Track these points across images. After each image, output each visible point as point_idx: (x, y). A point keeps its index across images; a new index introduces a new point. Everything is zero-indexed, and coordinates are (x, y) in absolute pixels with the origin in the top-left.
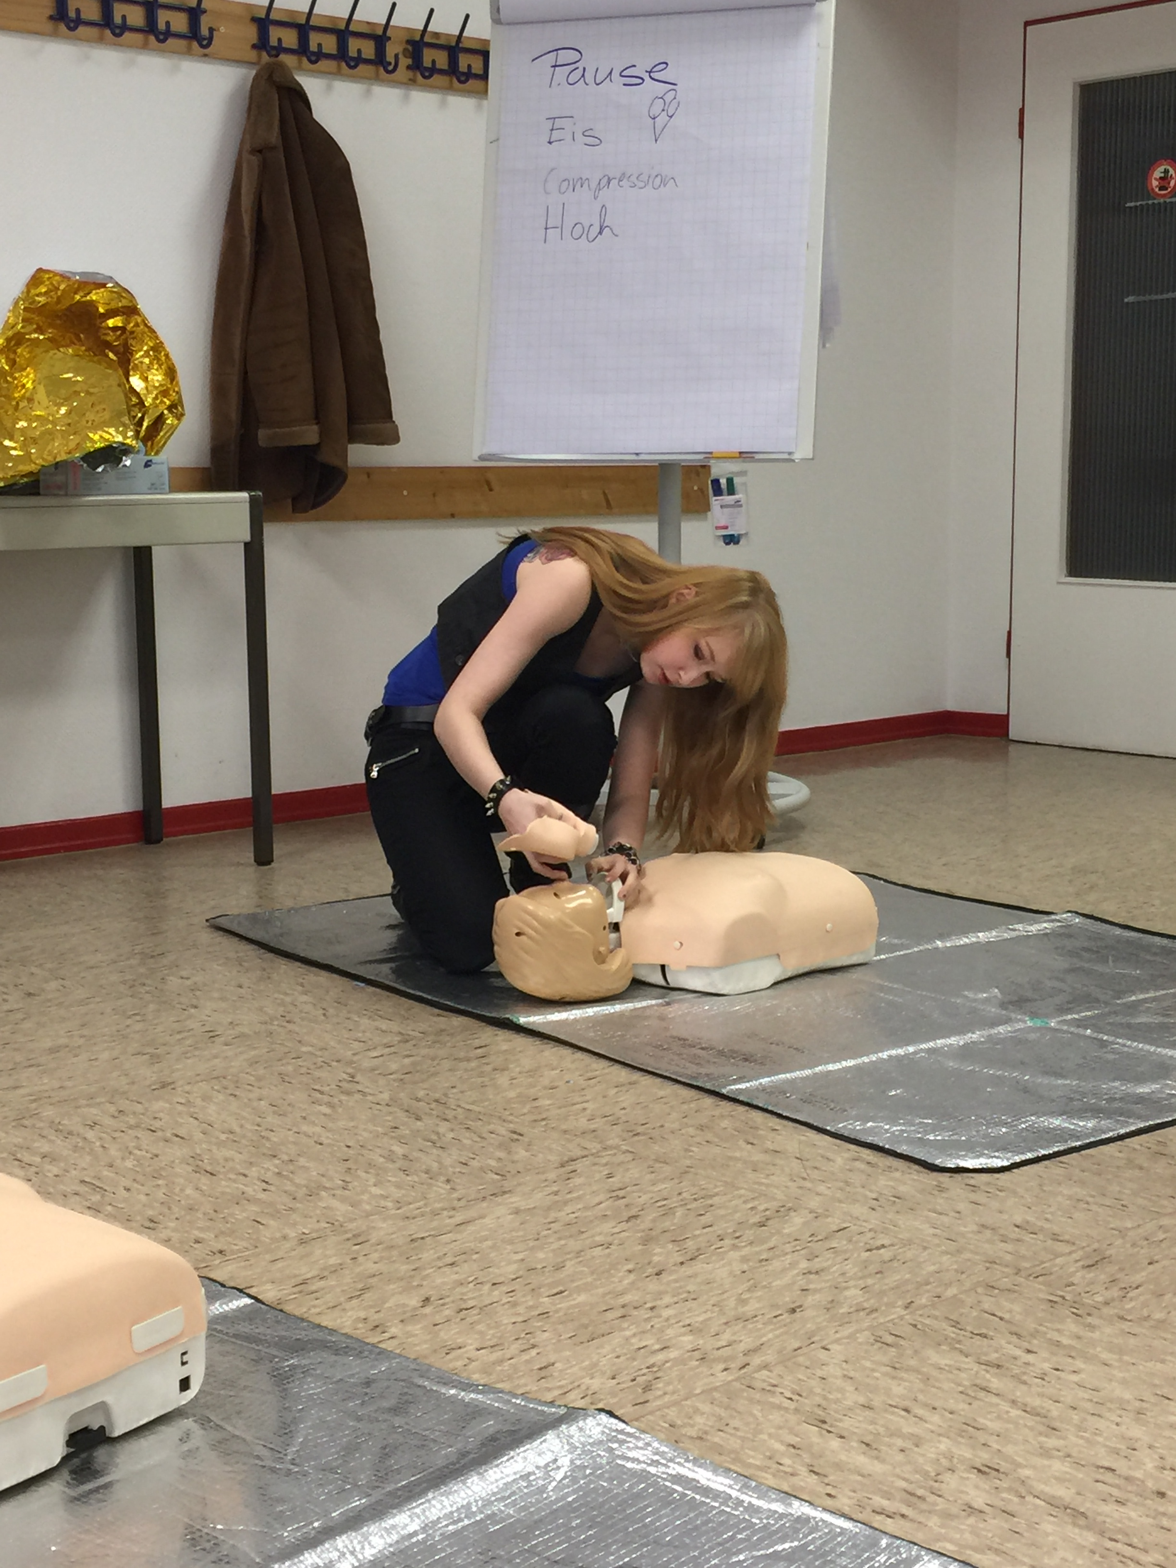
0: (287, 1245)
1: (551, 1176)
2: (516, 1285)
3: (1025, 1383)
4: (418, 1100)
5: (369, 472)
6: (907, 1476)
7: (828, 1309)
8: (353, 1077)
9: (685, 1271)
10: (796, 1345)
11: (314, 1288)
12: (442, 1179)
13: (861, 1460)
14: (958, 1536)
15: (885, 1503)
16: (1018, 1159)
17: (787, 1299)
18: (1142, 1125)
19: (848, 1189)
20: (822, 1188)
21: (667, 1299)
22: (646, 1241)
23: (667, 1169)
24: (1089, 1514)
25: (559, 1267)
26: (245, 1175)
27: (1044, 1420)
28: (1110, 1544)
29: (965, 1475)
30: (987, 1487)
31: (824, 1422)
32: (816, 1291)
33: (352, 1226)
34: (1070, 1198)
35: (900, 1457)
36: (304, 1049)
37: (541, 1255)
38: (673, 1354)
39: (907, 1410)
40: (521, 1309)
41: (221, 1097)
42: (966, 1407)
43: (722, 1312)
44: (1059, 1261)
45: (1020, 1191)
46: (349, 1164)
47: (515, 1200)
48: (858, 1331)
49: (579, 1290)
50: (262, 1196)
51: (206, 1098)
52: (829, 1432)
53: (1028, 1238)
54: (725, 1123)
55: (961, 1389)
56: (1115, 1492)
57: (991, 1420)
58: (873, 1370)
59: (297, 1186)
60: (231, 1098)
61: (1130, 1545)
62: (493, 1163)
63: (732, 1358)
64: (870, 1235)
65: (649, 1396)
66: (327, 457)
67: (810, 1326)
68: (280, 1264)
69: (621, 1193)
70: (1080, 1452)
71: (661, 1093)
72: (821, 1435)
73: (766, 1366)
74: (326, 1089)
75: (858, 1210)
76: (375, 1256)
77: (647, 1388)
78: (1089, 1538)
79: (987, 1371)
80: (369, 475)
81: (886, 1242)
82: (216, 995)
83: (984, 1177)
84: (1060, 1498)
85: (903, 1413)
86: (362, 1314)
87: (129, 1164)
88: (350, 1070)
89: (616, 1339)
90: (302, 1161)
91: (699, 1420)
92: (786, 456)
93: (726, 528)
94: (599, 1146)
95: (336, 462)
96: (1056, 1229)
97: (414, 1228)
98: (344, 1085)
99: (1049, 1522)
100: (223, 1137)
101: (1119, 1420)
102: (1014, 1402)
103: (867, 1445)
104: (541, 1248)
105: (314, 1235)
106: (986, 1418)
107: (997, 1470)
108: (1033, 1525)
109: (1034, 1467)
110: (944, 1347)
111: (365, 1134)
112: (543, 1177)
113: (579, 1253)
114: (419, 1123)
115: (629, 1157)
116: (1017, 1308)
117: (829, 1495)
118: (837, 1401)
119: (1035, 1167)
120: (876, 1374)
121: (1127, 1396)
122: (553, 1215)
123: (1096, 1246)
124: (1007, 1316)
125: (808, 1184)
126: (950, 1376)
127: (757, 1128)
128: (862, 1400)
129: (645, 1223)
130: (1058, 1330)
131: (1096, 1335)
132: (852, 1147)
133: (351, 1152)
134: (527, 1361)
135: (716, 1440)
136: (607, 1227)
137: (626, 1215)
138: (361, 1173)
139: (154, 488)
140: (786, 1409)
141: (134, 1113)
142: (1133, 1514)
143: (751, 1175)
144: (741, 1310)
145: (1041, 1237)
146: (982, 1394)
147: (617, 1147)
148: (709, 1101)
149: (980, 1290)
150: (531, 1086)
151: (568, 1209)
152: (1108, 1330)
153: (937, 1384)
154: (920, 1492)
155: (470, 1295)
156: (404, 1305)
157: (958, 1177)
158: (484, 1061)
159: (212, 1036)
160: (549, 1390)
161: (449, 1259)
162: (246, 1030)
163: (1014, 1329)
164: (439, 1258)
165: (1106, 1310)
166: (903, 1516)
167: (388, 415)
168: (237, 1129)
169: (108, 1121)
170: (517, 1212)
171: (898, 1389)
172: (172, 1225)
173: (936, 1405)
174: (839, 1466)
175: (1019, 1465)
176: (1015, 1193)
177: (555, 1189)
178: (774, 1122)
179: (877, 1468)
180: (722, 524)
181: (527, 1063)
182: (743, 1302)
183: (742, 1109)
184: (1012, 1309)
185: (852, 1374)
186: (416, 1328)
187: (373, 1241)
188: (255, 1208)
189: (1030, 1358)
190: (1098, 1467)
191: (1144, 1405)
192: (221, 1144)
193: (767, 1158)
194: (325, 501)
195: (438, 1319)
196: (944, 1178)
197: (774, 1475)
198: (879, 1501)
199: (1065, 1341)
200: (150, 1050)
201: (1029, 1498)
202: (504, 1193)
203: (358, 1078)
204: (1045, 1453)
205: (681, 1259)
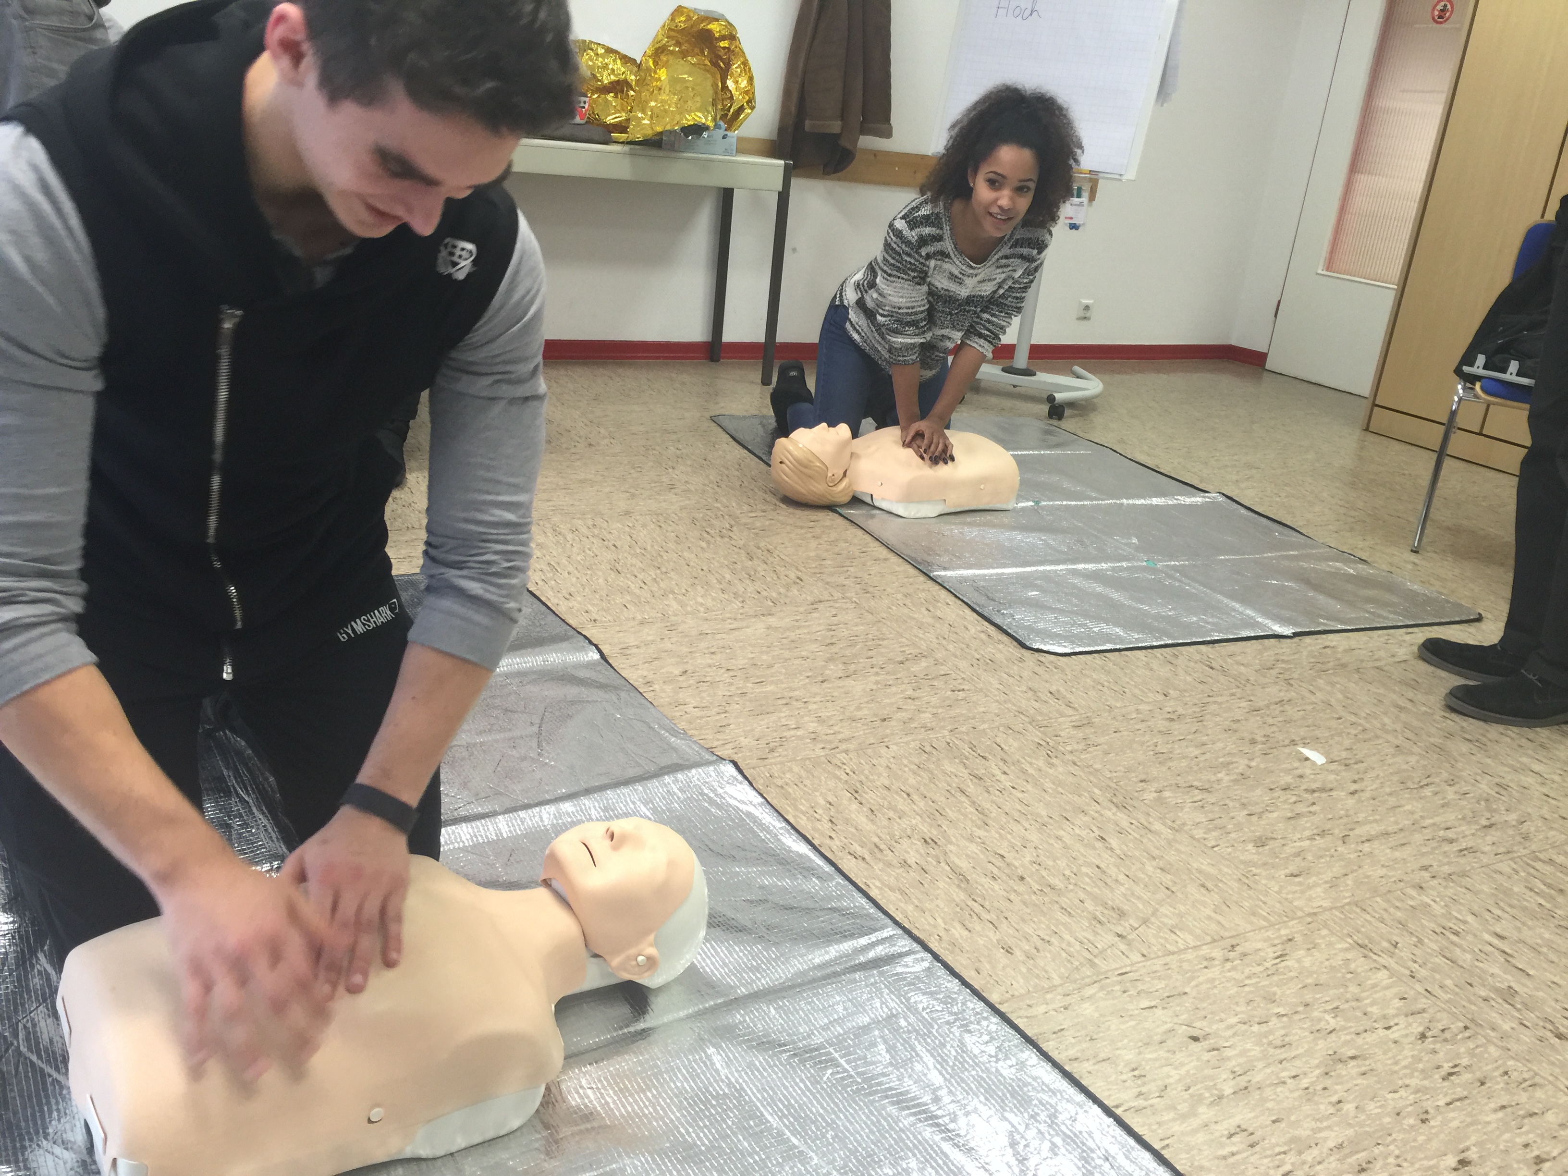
0: (632, 623)
1: (801, 609)
2: (739, 674)
3: (988, 792)
4: (759, 548)
5: (876, 154)
6: (881, 834)
7: (904, 723)
8: (731, 527)
9: (841, 683)
10: (872, 741)
11: (629, 652)
12: (741, 599)
13: (862, 820)
14: (886, 878)
15: (859, 849)
16: (1077, 650)
17: (885, 713)
18: (1170, 642)
19: (967, 650)
20: (951, 647)
21: (817, 699)
22: (830, 660)
23: (870, 616)
24: (971, 881)
25: (770, 666)
26: (636, 577)
27: (984, 818)
28: (971, 903)
29: (915, 842)
30: (923, 852)
31: (857, 792)
32: (906, 710)
33: (673, 618)
34: (1094, 681)
35: (885, 822)
36: (716, 505)
37: (764, 657)
38: (799, 733)
39: (908, 795)
40: (733, 688)
41: (653, 526)
42: (943, 799)
43: (843, 713)
44: (1061, 720)
45: (1068, 671)
46: (696, 581)
47: (772, 621)
48: (914, 740)
49: (772, 683)
50: (637, 591)
51: (644, 526)
52: (856, 798)
53: (1052, 701)
54: (922, 595)
55: (949, 788)
56: (995, 871)
57: (953, 811)
58: (906, 766)
59: (660, 588)
60: (658, 528)
61: (982, 906)
62: (774, 595)
63: (830, 742)
64: (960, 681)
65: (769, 756)
66: (844, 143)
67: (888, 731)
68: (621, 634)
69: (834, 627)
70: (992, 842)
71: (898, 569)
72: (850, 799)
73: (846, 751)
74: (712, 532)
75: (963, 664)
76: (674, 640)
77: (772, 750)
78: (960, 896)
79: (971, 780)
80: (875, 155)
81: (966, 687)
82: (689, 463)
83: (1052, 657)
84: (961, 868)
85: (905, 796)
86: (645, 673)
87: (579, 558)
88: (733, 523)
89: (773, 717)
90: (672, 574)
91: (788, 775)
92: (1118, 177)
93: (1071, 218)
94: (840, 595)
95: (849, 146)
96: (1073, 699)
97: (706, 627)
98: (724, 531)
99: (944, 881)
100: (638, 551)
101: (1028, 826)
102: (974, 803)
103: (872, 811)
104: (767, 653)
105: (650, 620)
106: (951, 810)
107: (936, 843)
108: (934, 880)
109: (958, 845)
110: (957, 761)
111: (716, 564)
112: (796, 609)
113: (786, 660)
114: (750, 563)
115: (854, 605)
116: (1016, 744)
117: (830, 837)
118: (874, 781)
119: (1088, 657)
120: (906, 769)
121: (1044, 813)
122: (788, 634)
123: (1089, 715)
124: (1006, 748)
125: (944, 642)
126: (948, 779)
127: (938, 601)
128: (887, 783)
129: (834, 649)
130: (1031, 763)
131: (1051, 771)
132: (986, 624)
133: (702, 573)
134: (717, 720)
135: (790, 790)
136: (813, 647)
137: (828, 641)
138: (699, 588)
139: (727, 152)
140: (840, 779)
141: (601, 528)
142: (997, 887)
143: (915, 630)
144: (856, 713)
145: (1060, 702)
146: (959, 794)
147: (851, 599)
148: (922, 578)
149: (1001, 729)
150: (827, 551)
151: (798, 632)
152: (1061, 769)
153: (937, 783)
154: (882, 847)
155: (711, 674)
156: (672, 673)
157: (1037, 654)
158: (811, 530)
159: (672, 487)
160: (718, 740)
161: (712, 650)
162: (692, 488)
163: (1006, 757)
164: (708, 648)
165: (1069, 757)
166: (864, 859)
167: (888, 119)
168: (649, 548)
169: (584, 530)
170: (769, 628)
171: (912, 781)
172: (579, 599)
173: (928, 795)
174: (847, 821)
175: (951, 843)
176: (1063, 671)
177: (798, 618)
178: (951, 599)
179: (870, 827)
180: (1070, 215)
181: (833, 535)
182: (859, 708)
183: (937, 587)
184: (1012, 744)
185: (893, 766)
186: (668, 688)
187: (680, 630)
188: (629, 598)
189: (1003, 778)
190: (996, 853)
191: (1051, 821)
192: (635, 555)
193: (930, 620)
194: (842, 170)
195: (684, 685)
196: (1027, 654)
197: (808, 818)
198: (857, 848)
199: (1031, 771)
200: (632, 490)
201: (943, 864)
202: (770, 615)
203: (735, 529)
204: (971, 839)
205: (841, 675)
